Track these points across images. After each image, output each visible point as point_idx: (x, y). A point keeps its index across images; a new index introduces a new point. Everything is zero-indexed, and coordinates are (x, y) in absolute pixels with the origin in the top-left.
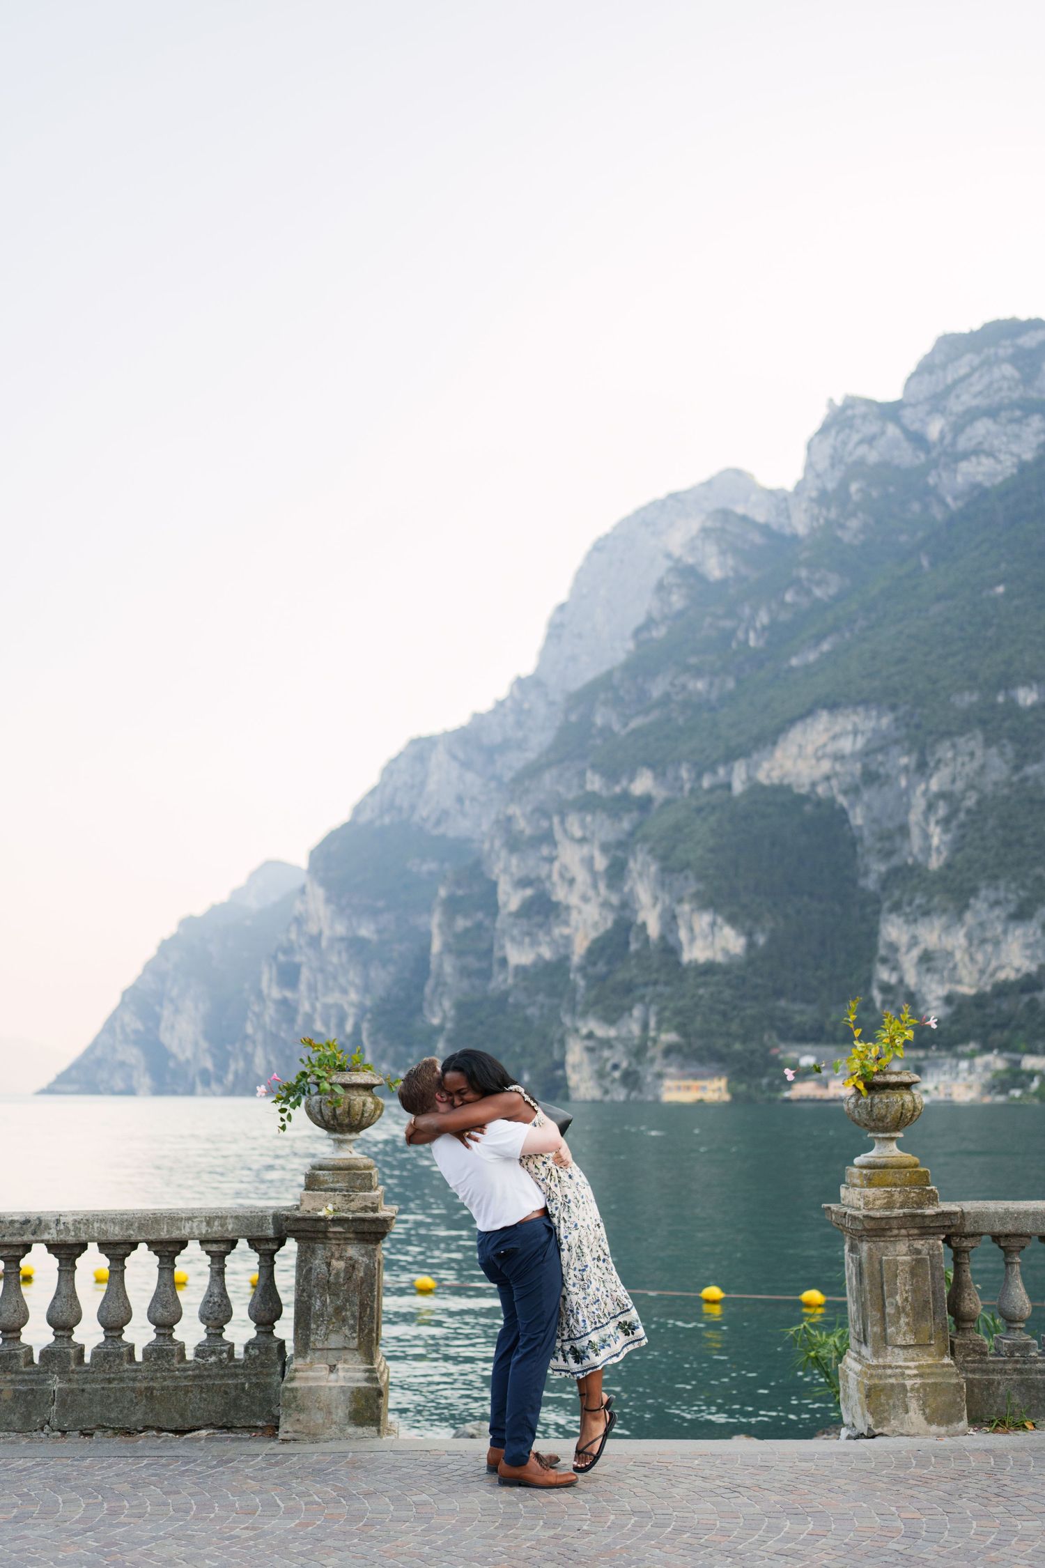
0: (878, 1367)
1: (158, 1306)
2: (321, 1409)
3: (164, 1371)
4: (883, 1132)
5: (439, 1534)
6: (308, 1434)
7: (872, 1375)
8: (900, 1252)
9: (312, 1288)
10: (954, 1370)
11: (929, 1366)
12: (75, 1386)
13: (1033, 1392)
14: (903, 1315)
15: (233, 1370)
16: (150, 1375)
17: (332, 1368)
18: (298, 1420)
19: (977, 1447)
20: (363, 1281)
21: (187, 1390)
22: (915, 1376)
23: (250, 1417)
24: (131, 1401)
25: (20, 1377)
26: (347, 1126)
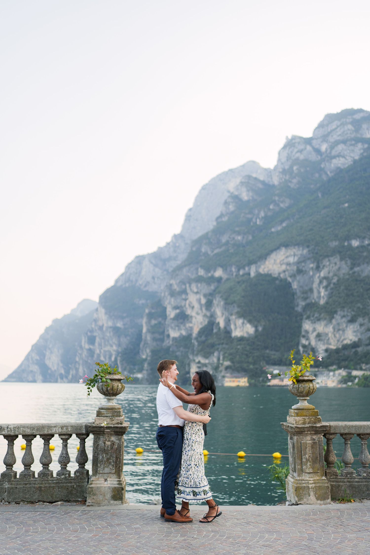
0: (299, 480)
1: (43, 457)
2: (102, 495)
3: (45, 481)
4: (302, 397)
5: (143, 539)
6: (97, 503)
7: (297, 483)
8: (308, 440)
9: (99, 451)
10: (326, 481)
11: (318, 480)
12: (13, 486)
13: (354, 489)
14: (308, 462)
15: (70, 481)
16: (40, 482)
17: (106, 480)
18: (93, 498)
19: (334, 508)
20: (117, 449)
21: (53, 488)
22: (313, 483)
23: (76, 497)
24: (34, 491)
26: (112, 394)
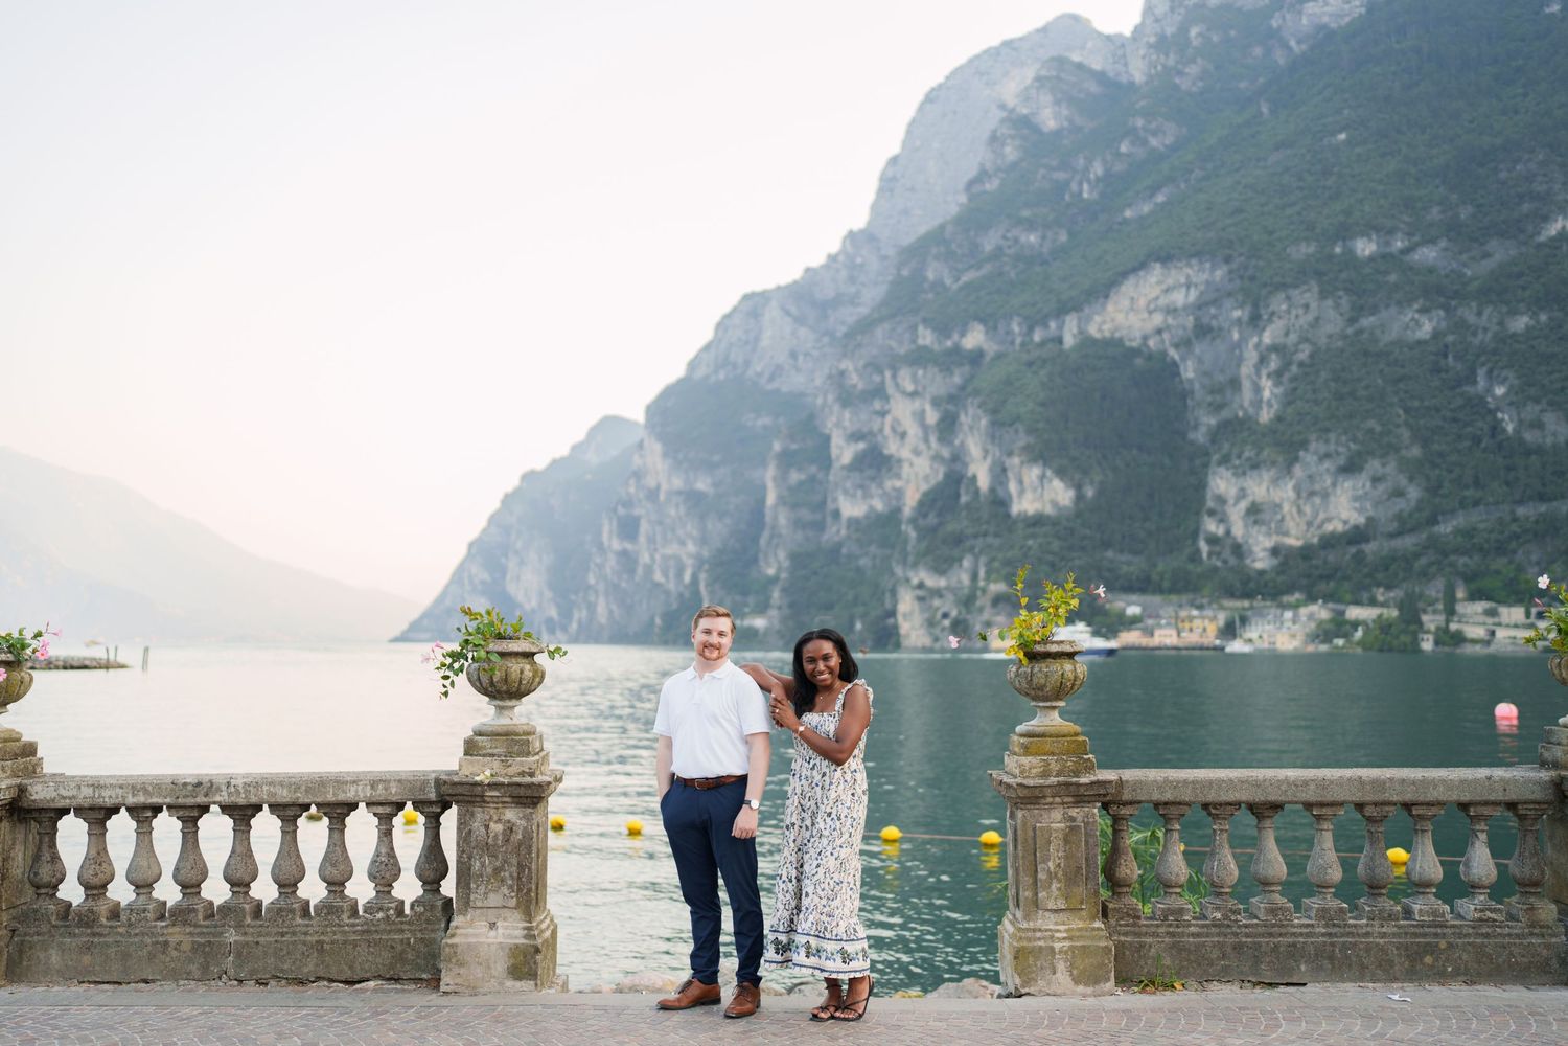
0: (1028, 930)
1: (327, 864)
2: (481, 964)
3: (334, 926)
4: (1044, 701)
6: (468, 987)
7: (1021, 938)
8: (1054, 820)
9: (472, 850)
10: (1104, 933)
11: (1080, 929)
12: (250, 939)
13: (1184, 954)
14: (1054, 881)
15: (399, 926)
16: (320, 929)
17: (493, 926)
18: (459, 974)
19: (1116, 1008)
20: (521, 844)
21: (355, 944)
22: (1064, 939)
23: (415, 970)
24: (303, 954)
25: (198, 930)
26: (506, 693)
